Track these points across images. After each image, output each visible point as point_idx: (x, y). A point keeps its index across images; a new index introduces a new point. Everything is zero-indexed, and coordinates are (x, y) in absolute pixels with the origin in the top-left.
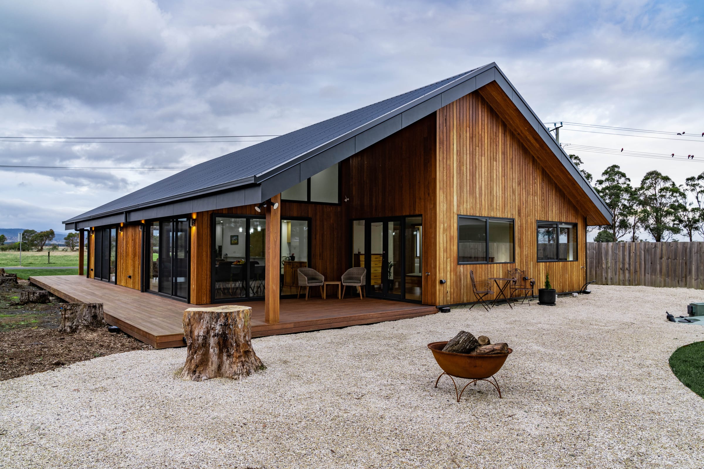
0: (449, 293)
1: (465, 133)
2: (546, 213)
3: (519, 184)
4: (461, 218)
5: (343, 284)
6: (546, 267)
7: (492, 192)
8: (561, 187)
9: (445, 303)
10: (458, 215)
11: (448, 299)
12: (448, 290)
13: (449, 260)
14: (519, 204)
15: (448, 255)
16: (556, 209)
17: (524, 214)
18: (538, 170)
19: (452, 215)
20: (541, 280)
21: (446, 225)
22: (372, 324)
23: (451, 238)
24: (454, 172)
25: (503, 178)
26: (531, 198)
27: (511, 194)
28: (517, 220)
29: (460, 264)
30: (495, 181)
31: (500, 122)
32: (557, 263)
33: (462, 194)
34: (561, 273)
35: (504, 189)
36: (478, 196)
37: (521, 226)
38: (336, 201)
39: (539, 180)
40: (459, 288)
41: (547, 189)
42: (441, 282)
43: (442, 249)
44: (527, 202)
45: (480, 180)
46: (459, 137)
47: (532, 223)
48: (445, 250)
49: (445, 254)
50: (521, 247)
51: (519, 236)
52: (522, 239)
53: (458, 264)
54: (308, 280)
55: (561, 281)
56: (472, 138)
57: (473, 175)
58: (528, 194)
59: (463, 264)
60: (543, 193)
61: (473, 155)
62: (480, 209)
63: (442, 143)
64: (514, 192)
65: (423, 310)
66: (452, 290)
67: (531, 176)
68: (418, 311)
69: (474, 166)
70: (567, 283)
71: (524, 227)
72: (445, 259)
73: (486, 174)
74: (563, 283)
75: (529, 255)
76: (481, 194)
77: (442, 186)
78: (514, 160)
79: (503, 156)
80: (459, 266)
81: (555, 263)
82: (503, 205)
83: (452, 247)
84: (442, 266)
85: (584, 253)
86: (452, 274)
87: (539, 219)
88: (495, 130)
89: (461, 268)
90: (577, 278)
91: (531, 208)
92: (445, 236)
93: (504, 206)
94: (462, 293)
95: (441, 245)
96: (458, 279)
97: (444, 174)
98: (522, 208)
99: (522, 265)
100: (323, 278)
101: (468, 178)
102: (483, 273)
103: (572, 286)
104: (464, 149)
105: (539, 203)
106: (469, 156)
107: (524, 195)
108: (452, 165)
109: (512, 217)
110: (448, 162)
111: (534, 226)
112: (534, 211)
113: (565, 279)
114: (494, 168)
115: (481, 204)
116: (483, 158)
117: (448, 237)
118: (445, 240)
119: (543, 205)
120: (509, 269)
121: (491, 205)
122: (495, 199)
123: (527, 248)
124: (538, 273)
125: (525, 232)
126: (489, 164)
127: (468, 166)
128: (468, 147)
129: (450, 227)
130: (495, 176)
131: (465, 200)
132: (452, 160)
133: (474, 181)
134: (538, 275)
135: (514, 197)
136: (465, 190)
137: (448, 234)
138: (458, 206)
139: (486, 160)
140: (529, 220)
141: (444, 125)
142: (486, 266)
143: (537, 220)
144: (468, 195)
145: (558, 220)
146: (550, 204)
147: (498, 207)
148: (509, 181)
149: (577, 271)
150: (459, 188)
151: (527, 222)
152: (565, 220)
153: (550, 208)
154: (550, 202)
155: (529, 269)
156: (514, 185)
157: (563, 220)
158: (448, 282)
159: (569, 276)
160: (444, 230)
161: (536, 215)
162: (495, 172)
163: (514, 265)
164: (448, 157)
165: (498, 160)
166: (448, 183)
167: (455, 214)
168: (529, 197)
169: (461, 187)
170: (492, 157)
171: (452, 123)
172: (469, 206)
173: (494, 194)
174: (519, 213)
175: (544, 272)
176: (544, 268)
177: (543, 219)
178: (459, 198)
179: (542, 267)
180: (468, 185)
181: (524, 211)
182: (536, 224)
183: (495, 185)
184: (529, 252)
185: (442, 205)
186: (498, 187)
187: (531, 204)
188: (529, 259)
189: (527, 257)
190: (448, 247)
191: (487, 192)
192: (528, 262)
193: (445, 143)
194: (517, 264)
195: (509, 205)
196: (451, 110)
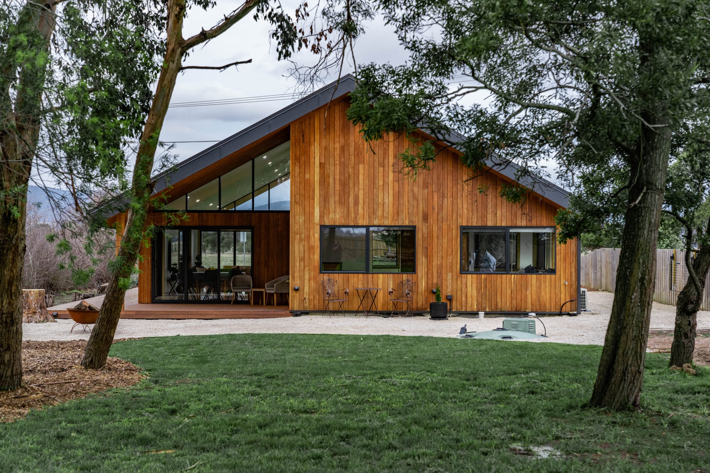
0: (307, 301)
1: (331, 144)
2: (484, 217)
3: (426, 186)
4: (322, 227)
6: (479, 280)
7: (377, 199)
9: (302, 309)
10: (321, 226)
11: (305, 305)
12: (305, 296)
13: (307, 268)
14: (425, 209)
15: (306, 264)
16: (504, 212)
17: (436, 220)
19: (312, 226)
20: (469, 295)
21: (303, 236)
23: (311, 248)
24: (316, 185)
25: (396, 184)
27: (411, 200)
28: (420, 227)
29: (324, 273)
30: (381, 188)
32: (504, 276)
33: (327, 205)
34: (514, 288)
35: (398, 196)
36: (352, 205)
37: (429, 233)
40: (322, 296)
42: (297, 290)
43: (297, 259)
44: (440, 206)
45: (356, 189)
46: (326, 150)
47: (450, 229)
48: (302, 259)
49: (303, 263)
50: (428, 256)
51: (425, 244)
52: (430, 248)
53: (321, 273)
55: (514, 297)
56: (343, 149)
57: (344, 184)
58: (443, 197)
59: (329, 273)
60: (473, 194)
61: (344, 166)
63: (298, 159)
64: (415, 198)
65: (272, 313)
66: (312, 298)
67: (450, 177)
68: (266, 313)
69: (346, 175)
70: (529, 301)
71: (435, 235)
72: (302, 268)
73: (366, 181)
74: (519, 301)
75: (444, 265)
76: (356, 203)
77: (297, 199)
79: (395, 161)
80: (322, 275)
81: (498, 276)
82: (395, 212)
83: (311, 256)
84: (297, 273)
85: (573, 265)
86: (312, 282)
87: (464, 224)
89: (326, 277)
90: (553, 295)
91: (449, 212)
92: (301, 246)
93: (398, 214)
95: (297, 254)
96: (321, 287)
97: (301, 188)
98: (430, 213)
99: (429, 276)
101: (338, 187)
102: (360, 283)
103: (540, 305)
104: (331, 160)
105: (465, 206)
106: (338, 167)
107: (435, 199)
108: (312, 178)
109: (411, 224)
110: (307, 176)
111: (456, 233)
112: (454, 216)
113: (523, 296)
114: (380, 175)
115: (356, 213)
116: (361, 167)
117: (306, 247)
118: (302, 249)
119: (475, 207)
120: (404, 279)
121: (374, 213)
122: (381, 207)
123: (440, 258)
124: (464, 286)
125: (435, 240)
126: (372, 170)
127: (337, 177)
128: (337, 158)
129: (308, 237)
130: (381, 183)
131: (331, 210)
132: (312, 173)
133: (346, 190)
134: (463, 289)
135: (415, 203)
136: (332, 201)
137: (306, 244)
138: (320, 217)
139: (366, 167)
140: (445, 226)
141: (301, 142)
142: (365, 275)
143: (461, 227)
144: (337, 205)
145: (509, 224)
146: (489, 206)
147: (385, 215)
148: (406, 186)
149: (553, 287)
150: (322, 199)
151: (440, 228)
152: (524, 224)
153: (490, 211)
154: (490, 204)
155: (444, 282)
156: (416, 189)
157: (519, 224)
158: (306, 289)
159: (534, 293)
160: (301, 240)
161: (459, 220)
162: (381, 178)
163: (414, 276)
164: (306, 171)
165: (386, 165)
166: (307, 195)
167: (317, 224)
168: (446, 200)
169: (325, 199)
170: (376, 164)
171: (312, 139)
172: (337, 216)
173: (380, 201)
174: (425, 218)
175: (474, 285)
176: (475, 281)
177: (475, 224)
178: (322, 210)
179: (471, 279)
180: (337, 195)
181: (435, 216)
182: (459, 230)
183: (380, 192)
184: (444, 261)
185: (297, 217)
186: (386, 194)
187: (450, 209)
188: (444, 270)
189: (440, 267)
190: (307, 256)
191: (367, 200)
192: (441, 274)
193: (302, 159)
194: (420, 275)
195: (406, 211)
196: (312, 125)
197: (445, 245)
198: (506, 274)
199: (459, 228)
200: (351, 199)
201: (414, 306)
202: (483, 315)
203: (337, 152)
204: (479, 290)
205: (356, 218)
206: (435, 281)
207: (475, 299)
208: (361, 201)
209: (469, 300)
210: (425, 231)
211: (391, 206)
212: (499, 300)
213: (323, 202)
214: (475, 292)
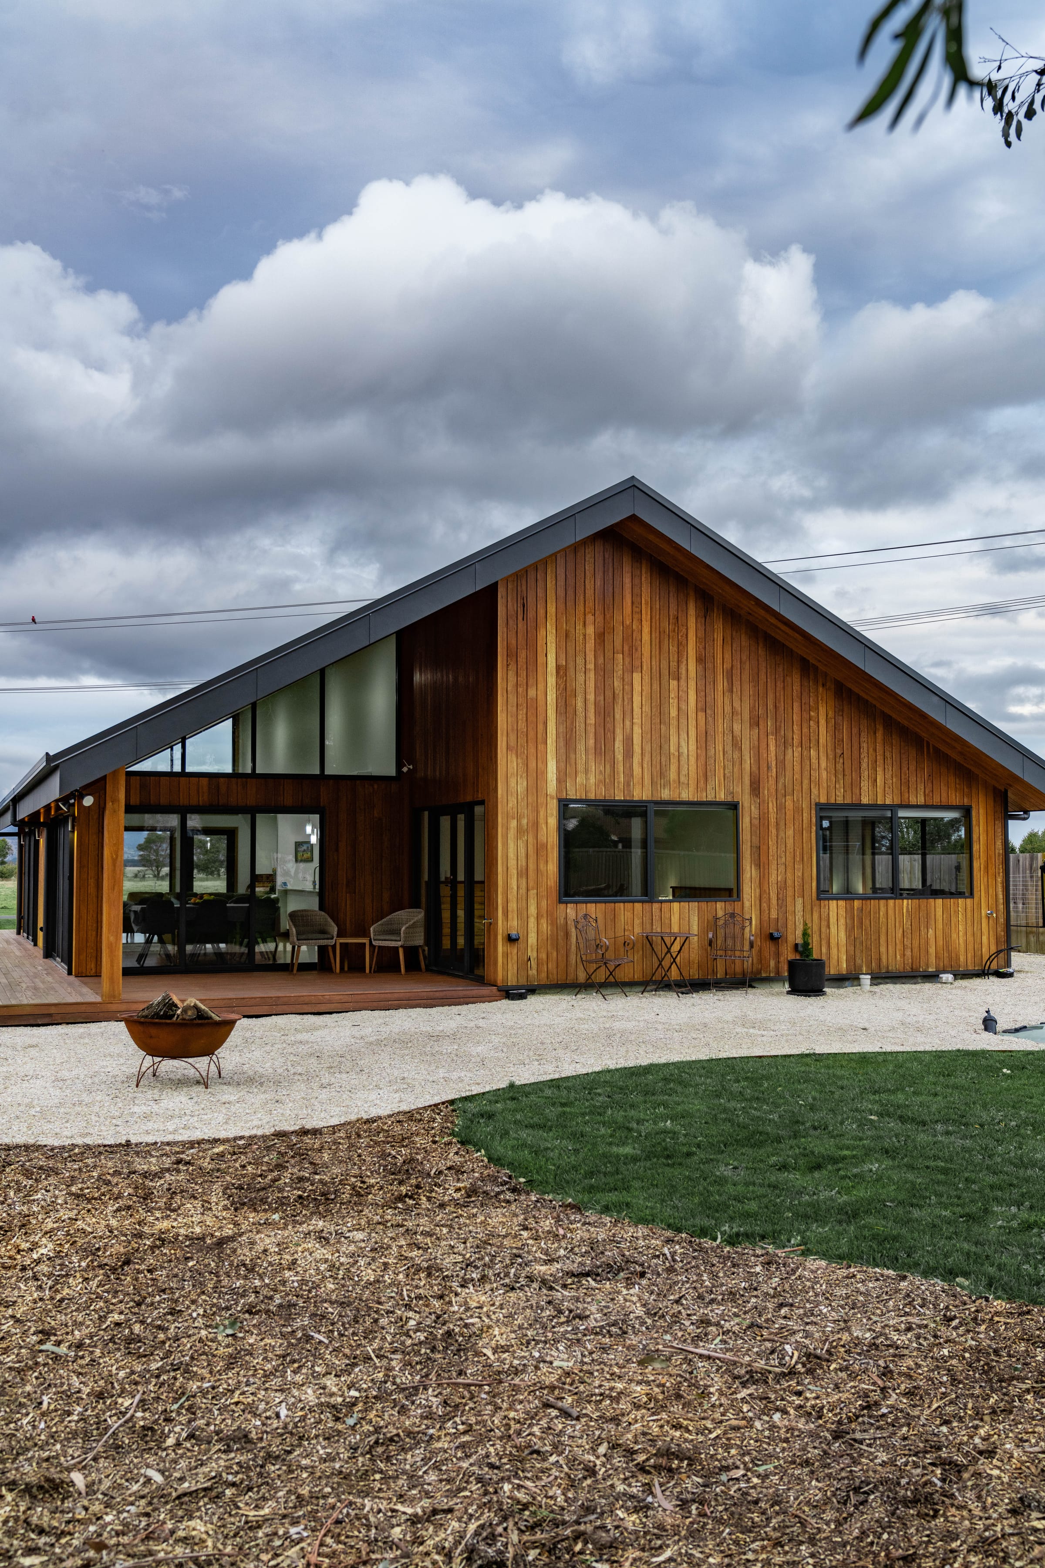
0: (533, 963)
1: (579, 627)
2: (854, 785)
3: (755, 722)
4: (564, 805)
5: (374, 943)
6: (850, 912)
7: (666, 747)
8: (905, 723)
9: (523, 981)
10: (560, 801)
11: (530, 972)
12: (533, 954)
13: (533, 892)
14: (754, 769)
15: (531, 884)
16: (888, 776)
17: (773, 791)
18: (821, 689)
19: (541, 800)
20: (833, 939)
21: (524, 821)
23: (540, 849)
24: (549, 712)
25: (701, 715)
26: (793, 755)
27: (729, 748)
28: (747, 804)
29: (567, 903)
30: (674, 723)
31: (692, 593)
32: (891, 902)
33: (572, 756)
34: (907, 925)
35: (705, 739)
36: (619, 757)
37: (763, 818)
38: (392, 772)
39: (823, 713)
40: (563, 952)
41: (855, 731)
42: (511, 940)
43: (513, 872)
44: (781, 764)
45: (628, 723)
46: (565, 637)
47: (798, 810)
48: (523, 873)
49: (524, 880)
50: (760, 863)
51: (756, 840)
52: (764, 848)
53: (560, 902)
54: (298, 934)
55: (907, 943)
56: (601, 637)
57: (605, 713)
58: (785, 744)
59: (576, 903)
60: (837, 741)
61: (604, 673)
62: (627, 784)
63: (513, 655)
64: (736, 745)
65: (461, 994)
66: (544, 956)
67: (796, 705)
68: (449, 994)
69: (609, 694)
70: (932, 950)
71: (773, 820)
72: (523, 891)
73: (646, 708)
74: (916, 950)
75: (789, 882)
76: (628, 753)
77: (513, 743)
78: (737, 672)
79: (700, 668)
80: (562, 906)
81: (882, 902)
82: (701, 774)
83: (542, 866)
84: (513, 906)
85: (999, 880)
86: (544, 922)
87: (823, 800)
88: (673, 612)
89: (571, 911)
90: (970, 939)
91: (797, 776)
92: (521, 844)
93: (705, 776)
94: (574, 961)
95: (512, 863)
96: (561, 933)
97: (520, 717)
98: (763, 776)
99: (764, 905)
100: (334, 930)
101: (591, 720)
102: (637, 922)
103: (950, 958)
104: (580, 661)
105: (823, 764)
106: (592, 675)
107: (772, 748)
108: (541, 697)
109: (729, 799)
110: (532, 693)
111: (809, 816)
112: (806, 782)
113: (923, 941)
114: (672, 695)
115: (629, 773)
116: (637, 676)
117: (530, 847)
118: (522, 851)
119: (839, 766)
120: (720, 913)
121: (662, 775)
122: (674, 761)
123: (782, 869)
124: (824, 923)
125: (773, 831)
126: (656, 686)
127: (591, 697)
128: (590, 657)
129: (536, 825)
130: (674, 713)
131: (581, 767)
132: (541, 686)
133: (609, 726)
134: (823, 930)
135: (736, 755)
136: (581, 747)
137: (531, 840)
138: (559, 781)
139: (647, 678)
140: (789, 804)
141: (520, 618)
142: (647, 906)
143: (817, 804)
144: (591, 757)
145: (897, 801)
146: (864, 765)
147: (682, 779)
148: (721, 721)
149: (969, 922)
150: (562, 744)
151: (781, 808)
152: (921, 800)
153: (865, 774)
154: (866, 760)
155: (790, 917)
156: (737, 727)
157: (913, 801)
158: (532, 939)
159: (940, 933)
160: (520, 831)
161: (815, 791)
162: (674, 702)
163: (738, 905)
164: (530, 683)
165: (683, 676)
166: (531, 734)
167: (552, 798)
168: (790, 751)
169: (568, 742)
170: (665, 672)
171: (541, 612)
172: (592, 780)
173: (672, 750)
174: (756, 788)
175: (842, 921)
176: (842, 912)
177: (840, 800)
178: (563, 765)
179: (836, 909)
180: (591, 736)
181: (772, 782)
182: (813, 812)
183: (673, 731)
184: (789, 875)
185: (512, 782)
186: (683, 736)
187: (797, 768)
188: (790, 892)
189: (782, 887)
190: (532, 866)
191: (648, 748)
192: (784, 900)
193: (522, 655)
194: (747, 904)
195: (720, 773)
196: (540, 584)
197: (790, 842)
198: (895, 899)
199: (813, 806)
200: (619, 745)
201: (738, 969)
202: (868, 982)
203: (591, 644)
204: (850, 930)
205: (629, 785)
206: (774, 915)
207: (843, 950)
208: (637, 749)
209: (834, 951)
210: (755, 812)
211: (693, 760)
212: (883, 949)
213: (563, 750)
214: (843, 935)
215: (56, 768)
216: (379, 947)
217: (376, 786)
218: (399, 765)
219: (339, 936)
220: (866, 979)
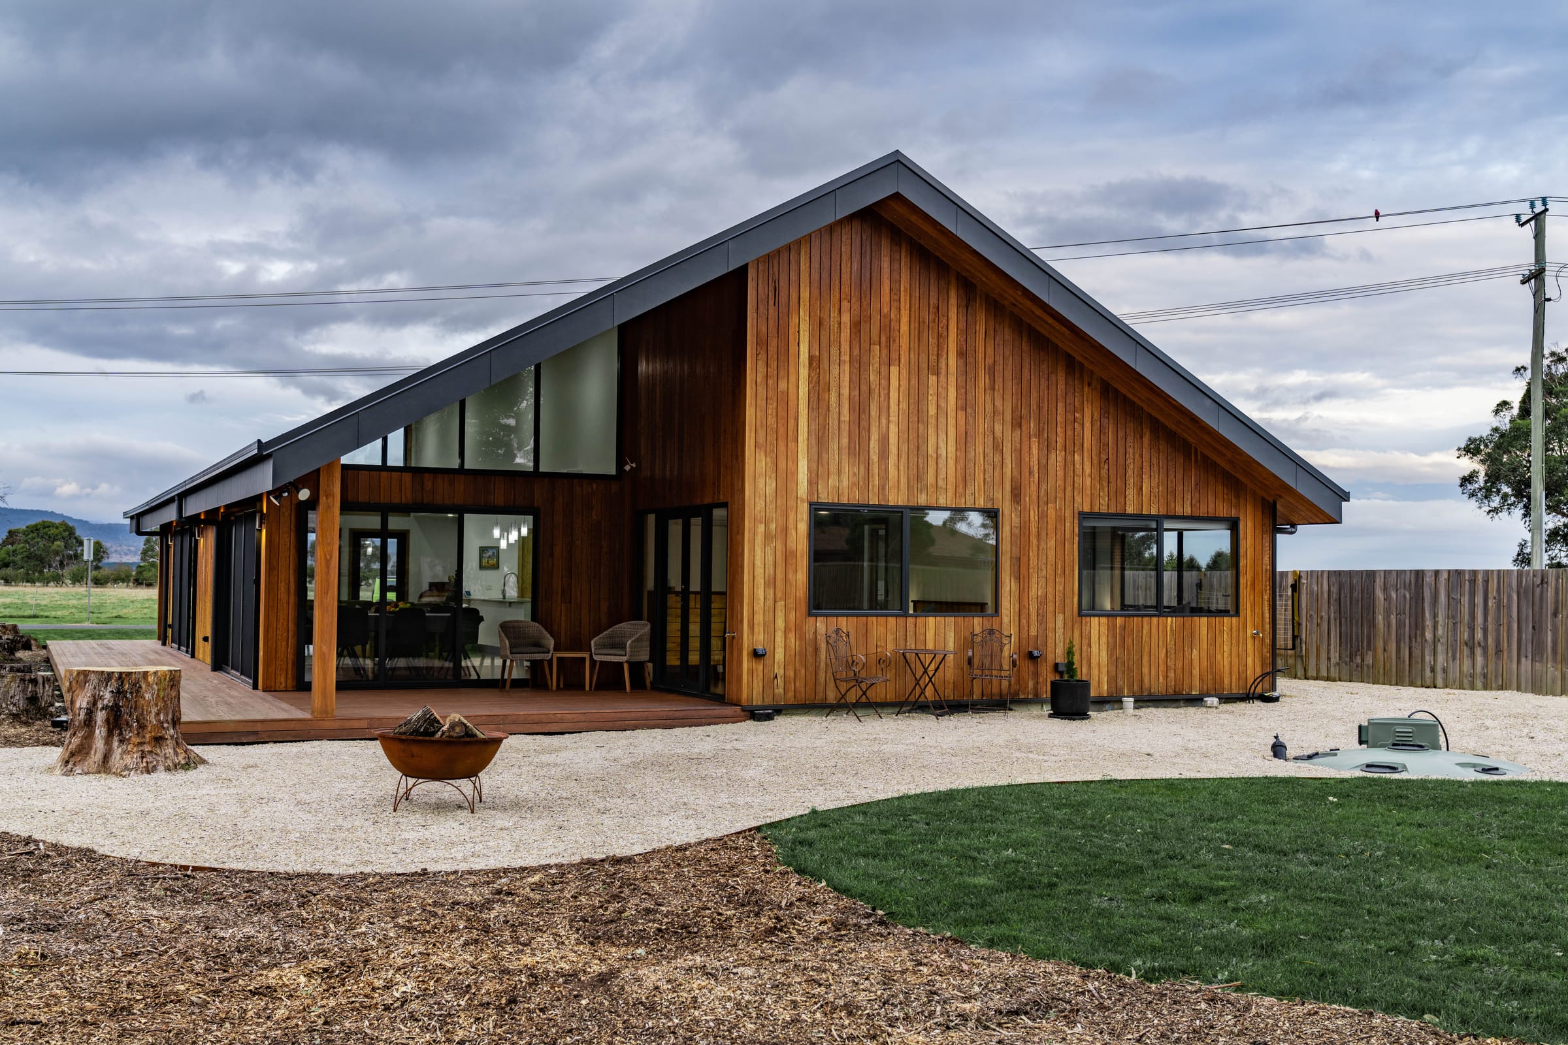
0: (780, 681)
1: (834, 314)
2: (1119, 494)
3: (1017, 423)
4: (814, 507)
5: (595, 657)
6: (1112, 629)
7: (923, 447)
8: (1173, 427)
9: (769, 701)
10: (811, 504)
11: (776, 691)
12: (779, 671)
13: (781, 604)
14: (1016, 473)
15: (779, 594)
16: (1154, 484)
17: (1035, 498)
18: (1086, 389)
19: (791, 503)
20: (1094, 661)
21: (773, 526)
22: (562, 733)
23: (789, 556)
24: (801, 407)
25: (961, 414)
26: (1057, 459)
27: (989, 450)
28: (1007, 512)
29: (816, 616)
30: (932, 421)
31: (953, 281)
32: (1155, 620)
33: (825, 456)
34: (1171, 645)
35: (965, 440)
36: (874, 457)
37: (1024, 527)
38: (612, 470)
39: (1088, 415)
40: (811, 669)
41: (1121, 434)
42: (757, 655)
43: (760, 581)
44: (1044, 468)
45: (884, 421)
46: (819, 326)
47: (1061, 519)
48: (771, 583)
49: (771, 591)
50: (1020, 576)
51: (1016, 550)
52: (1024, 559)
53: (810, 615)
54: (511, 647)
55: (1171, 664)
56: (857, 326)
57: (860, 410)
58: (1048, 447)
59: (826, 616)
60: (1102, 446)
61: (859, 365)
62: (882, 488)
63: (763, 343)
64: (997, 447)
65: (703, 714)
66: (791, 673)
67: (1061, 406)
68: (692, 714)
69: (864, 388)
70: (1196, 672)
71: (1034, 530)
72: (770, 602)
73: (904, 406)
74: (1179, 672)
75: (1050, 596)
76: (884, 454)
77: (761, 440)
78: (999, 368)
79: (961, 362)
80: (812, 619)
81: (1146, 620)
82: (960, 478)
83: (791, 576)
84: (759, 618)
85: (1266, 597)
86: (792, 636)
87: (1087, 509)
88: (933, 301)
89: (820, 624)
90: (1235, 660)
91: (1060, 482)
92: (769, 551)
93: (964, 479)
94: (823, 680)
95: (759, 571)
96: (810, 649)
97: (770, 412)
98: (1025, 482)
99: (1024, 621)
100: (551, 643)
101: (845, 417)
102: (890, 637)
103: (1214, 680)
104: (834, 351)
105: (1088, 470)
106: (846, 367)
107: (1035, 451)
108: (792, 390)
109: (989, 506)
110: (783, 385)
111: (1071, 527)
112: (1069, 489)
113: (1186, 662)
114: (931, 392)
115: (884, 476)
116: (894, 370)
117: (779, 553)
118: (770, 559)
119: (1104, 473)
120: (978, 630)
121: (919, 478)
122: (932, 463)
123: (1042, 582)
124: (1085, 642)
125: (1034, 541)
126: (914, 382)
127: (845, 392)
128: (845, 347)
129: (786, 530)
130: (932, 411)
131: (833, 468)
132: (792, 379)
133: (864, 423)
134: (1084, 648)
135: (997, 459)
136: (834, 446)
137: (779, 547)
138: (810, 482)
139: (904, 372)
140: (1052, 513)
141: (771, 302)
142: (901, 620)
143: (1080, 513)
144: (845, 457)
145: (1163, 512)
146: (1130, 472)
147: (941, 483)
148: (981, 421)
149: (1234, 642)
150: (814, 441)
151: (1043, 516)
152: (1188, 511)
153: (1130, 482)
154: (1131, 466)
155: (1050, 635)
156: (998, 428)
157: (1179, 512)
158: (779, 655)
159: (1204, 654)
160: (768, 537)
161: (1078, 499)
162: (932, 399)
163: (996, 620)
164: (781, 373)
165: (943, 371)
166: (782, 430)
167: (802, 500)
168: (1053, 455)
169: (820, 440)
170: (924, 366)
171: (794, 296)
172: (845, 483)
173: (930, 452)
174: (1017, 495)
175: (1104, 640)
176: (1104, 630)
177: (1104, 509)
178: (814, 465)
179: (1097, 627)
180: (845, 434)
181: (1034, 488)
182: (1076, 521)
183: (931, 430)
184: (1050, 589)
185: (761, 483)
186: (942, 436)
187: (1060, 473)
188: (1050, 608)
189: (1043, 601)
190: (780, 576)
191: (904, 448)
192: (1045, 616)
193: (773, 343)
194: (1006, 620)
195: (979, 477)
196: (793, 265)
197: (1051, 554)
198: (1159, 616)
199: (1076, 516)
200: (874, 445)
201: (995, 690)
202: (1131, 705)
203: (846, 334)
204: (1112, 649)
205: (884, 489)
206: (1033, 632)
207: (1104, 670)
208: (893, 449)
209: (1095, 672)
210: (1016, 521)
211: (951, 463)
212: (1145, 670)
213: (815, 450)
214: (1104, 654)
215: (269, 456)
216: (601, 662)
217: (594, 486)
218: (620, 463)
219: (555, 649)
220: (1129, 702)
